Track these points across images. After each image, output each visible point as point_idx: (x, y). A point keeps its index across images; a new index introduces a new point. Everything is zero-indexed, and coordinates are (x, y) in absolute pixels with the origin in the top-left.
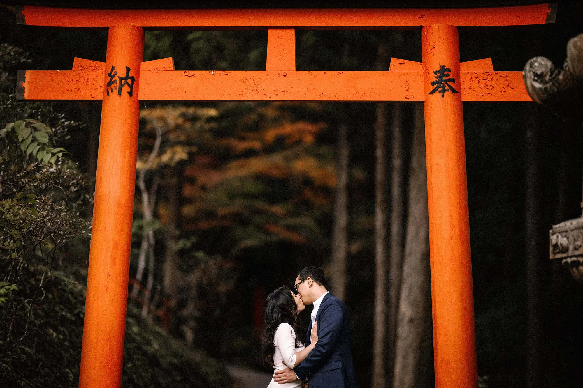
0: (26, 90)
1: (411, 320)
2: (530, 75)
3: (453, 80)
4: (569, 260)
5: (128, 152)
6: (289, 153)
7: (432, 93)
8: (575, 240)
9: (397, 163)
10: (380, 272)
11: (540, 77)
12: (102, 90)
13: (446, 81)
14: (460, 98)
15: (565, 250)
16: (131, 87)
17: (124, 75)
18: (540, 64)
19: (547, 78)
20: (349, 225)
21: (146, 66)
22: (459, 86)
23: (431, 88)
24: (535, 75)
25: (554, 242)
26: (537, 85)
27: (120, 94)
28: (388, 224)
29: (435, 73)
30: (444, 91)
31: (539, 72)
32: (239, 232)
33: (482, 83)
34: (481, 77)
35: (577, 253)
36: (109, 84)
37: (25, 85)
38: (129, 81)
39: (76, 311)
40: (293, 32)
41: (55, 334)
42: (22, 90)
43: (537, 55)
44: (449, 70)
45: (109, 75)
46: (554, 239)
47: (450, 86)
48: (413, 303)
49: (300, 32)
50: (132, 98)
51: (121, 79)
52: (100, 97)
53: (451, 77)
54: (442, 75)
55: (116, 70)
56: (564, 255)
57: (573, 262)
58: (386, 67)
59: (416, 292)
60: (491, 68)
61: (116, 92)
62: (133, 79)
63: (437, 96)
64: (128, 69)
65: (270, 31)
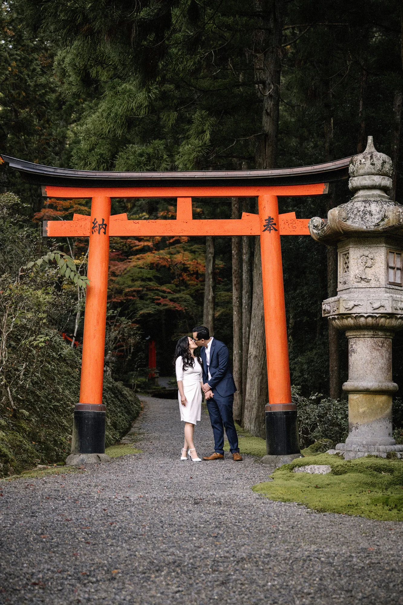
0: (48, 232)
1: (256, 357)
2: (311, 226)
3: (275, 224)
4: (331, 317)
5: (104, 264)
6: (172, 250)
7: (264, 231)
8: (333, 307)
9: (245, 257)
10: (236, 328)
11: (316, 227)
12: (89, 231)
13: (271, 225)
14: (279, 233)
15: (329, 312)
16: (105, 229)
17: (101, 223)
18: (316, 221)
19: (320, 228)
20: (214, 298)
21: (112, 218)
22: (278, 227)
23: (264, 228)
24: (314, 226)
25: (324, 308)
26: (315, 231)
27: (99, 233)
28: (240, 298)
29: (266, 220)
30: (270, 230)
31: (316, 225)
32: (139, 303)
33: (290, 225)
34: (290, 222)
35: (334, 313)
36: (93, 228)
37: (48, 229)
38: (104, 226)
39: (59, 353)
40: (191, 199)
41: (49, 366)
42: (46, 232)
43: (315, 216)
44: (273, 219)
45: (93, 223)
46: (324, 307)
47: (274, 228)
48: (257, 347)
49: (195, 200)
50: (105, 235)
51: (100, 225)
52: (88, 235)
53: (274, 222)
54: (270, 222)
55: (97, 220)
56: (329, 315)
57: (333, 318)
58: (240, 217)
59: (258, 339)
60: (295, 218)
61: (97, 232)
62: (106, 225)
63: (267, 232)
64: (103, 220)
65: (178, 199)
